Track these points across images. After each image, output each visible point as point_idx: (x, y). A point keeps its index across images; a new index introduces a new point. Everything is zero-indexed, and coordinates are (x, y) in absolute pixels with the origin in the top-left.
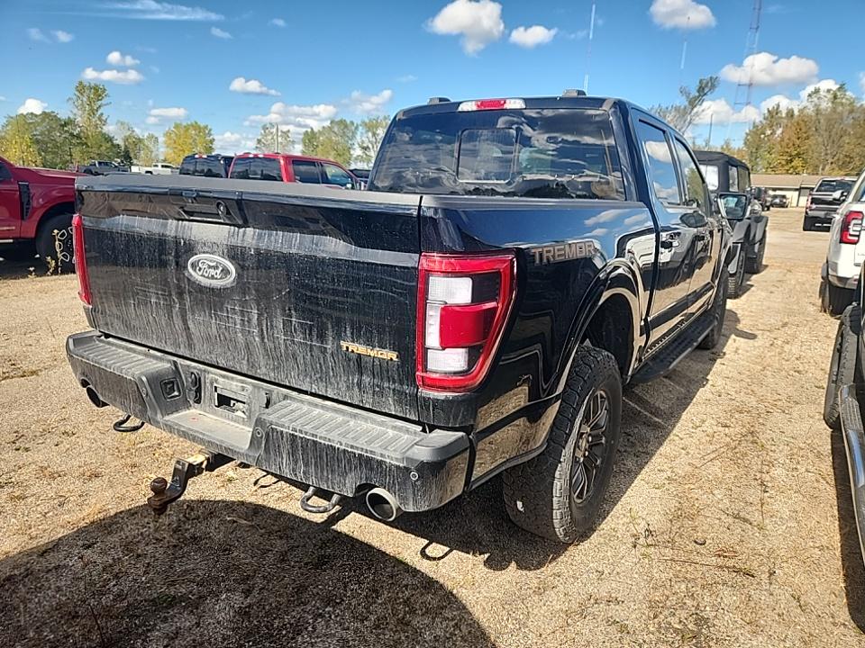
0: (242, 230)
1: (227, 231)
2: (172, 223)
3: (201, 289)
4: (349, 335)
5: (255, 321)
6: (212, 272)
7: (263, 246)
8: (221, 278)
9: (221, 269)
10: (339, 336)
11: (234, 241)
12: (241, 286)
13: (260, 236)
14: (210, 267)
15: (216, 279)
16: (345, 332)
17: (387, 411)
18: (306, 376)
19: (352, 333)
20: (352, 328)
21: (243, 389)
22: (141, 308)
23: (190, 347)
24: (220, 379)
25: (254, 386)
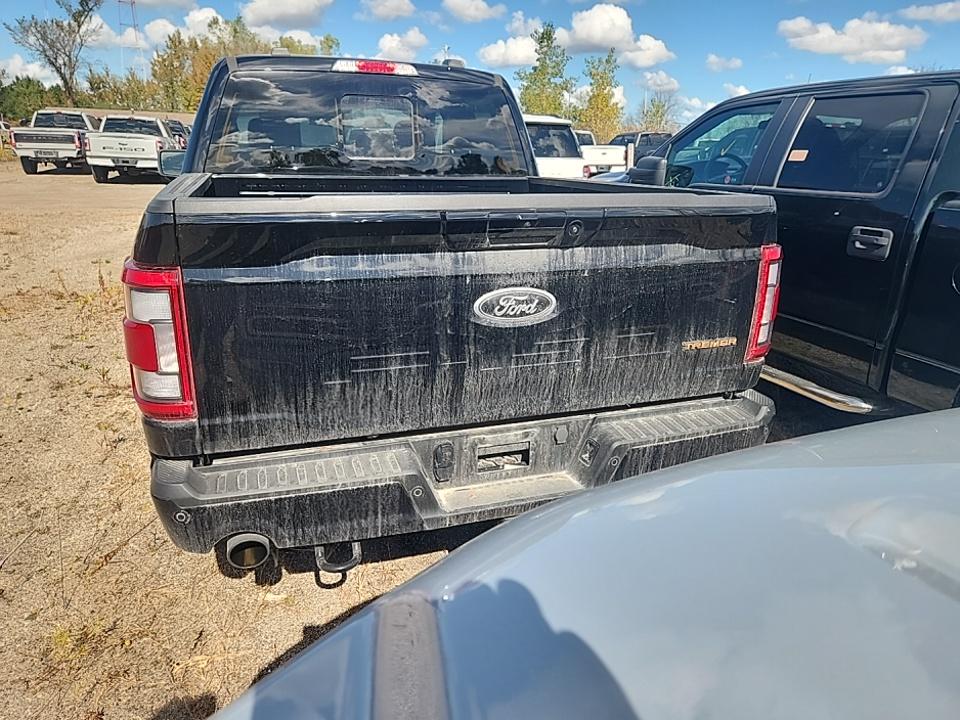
0: (568, 251)
1: (546, 255)
3: (498, 333)
4: (692, 333)
5: (579, 349)
6: (524, 307)
7: (602, 264)
8: (535, 313)
9: (537, 301)
10: (682, 338)
11: (560, 266)
12: (566, 316)
13: (596, 254)
14: (519, 302)
15: (530, 314)
16: (689, 332)
17: (710, 393)
18: (630, 390)
19: (695, 332)
20: (696, 327)
21: (526, 435)
22: (362, 385)
23: (454, 411)
24: (488, 437)
25: (543, 427)
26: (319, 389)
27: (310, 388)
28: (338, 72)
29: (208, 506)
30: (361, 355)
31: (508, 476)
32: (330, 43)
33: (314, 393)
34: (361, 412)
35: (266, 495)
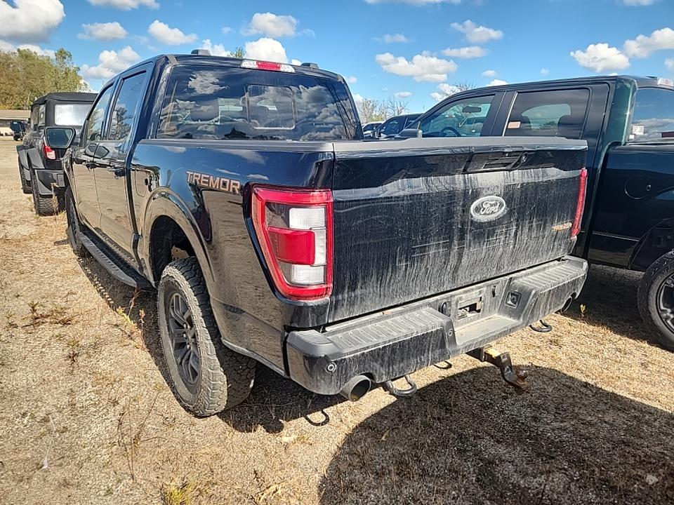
0: (511, 172)
1: (502, 175)
2: (459, 178)
3: (481, 226)
5: (513, 234)
6: (493, 208)
8: (497, 212)
9: (498, 205)
10: (552, 225)
11: (507, 182)
12: (509, 213)
13: (522, 174)
14: (491, 205)
15: (495, 213)
16: (555, 220)
18: (528, 259)
19: (558, 220)
20: (558, 217)
21: (480, 292)
22: (416, 265)
23: (454, 279)
24: (464, 296)
25: (488, 286)
26: (395, 269)
27: (390, 270)
28: (245, 68)
29: (346, 357)
30: (417, 244)
31: (471, 321)
32: (64, 55)
33: (392, 272)
34: (411, 284)
35: (378, 345)
